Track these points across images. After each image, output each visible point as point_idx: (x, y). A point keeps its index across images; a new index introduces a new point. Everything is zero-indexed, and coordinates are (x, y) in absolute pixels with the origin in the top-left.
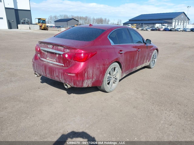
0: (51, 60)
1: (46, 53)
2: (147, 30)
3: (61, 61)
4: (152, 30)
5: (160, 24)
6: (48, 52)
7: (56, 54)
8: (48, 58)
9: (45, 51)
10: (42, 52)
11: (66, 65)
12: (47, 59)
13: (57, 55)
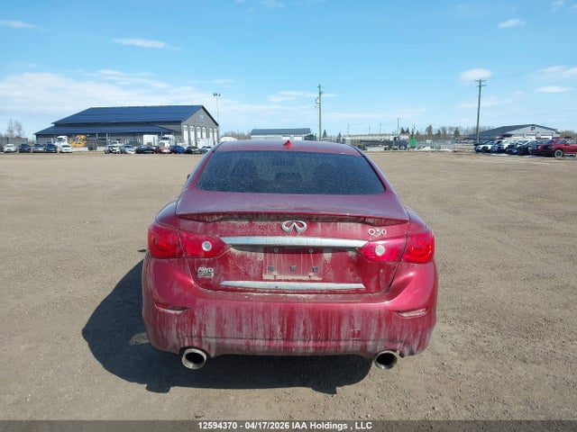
0: (290, 278)
1: (261, 256)
2: (123, 152)
3: (350, 274)
4: (139, 152)
5: (156, 136)
6: (268, 249)
7: (319, 250)
8: (275, 273)
9: (254, 248)
10: (232, 256)
11: (372, 286)
12: (265, 277)
13: (327, 256)
